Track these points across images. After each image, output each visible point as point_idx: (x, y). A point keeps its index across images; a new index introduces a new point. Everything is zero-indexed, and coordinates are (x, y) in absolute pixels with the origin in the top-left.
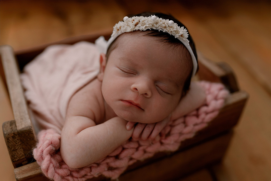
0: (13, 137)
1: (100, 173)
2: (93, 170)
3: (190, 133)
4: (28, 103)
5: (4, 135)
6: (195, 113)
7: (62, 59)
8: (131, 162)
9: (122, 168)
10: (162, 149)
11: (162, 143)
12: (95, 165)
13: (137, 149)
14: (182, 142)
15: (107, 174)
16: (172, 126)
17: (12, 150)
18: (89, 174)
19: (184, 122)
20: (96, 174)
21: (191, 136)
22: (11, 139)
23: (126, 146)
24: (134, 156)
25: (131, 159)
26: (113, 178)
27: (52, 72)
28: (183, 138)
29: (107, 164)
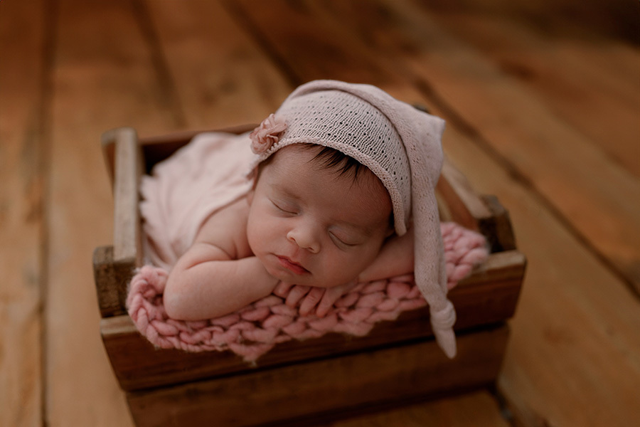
0: (107, 271)
1: (226, 345)
2: (216, 336)
3: (391, 310)
4: (142, 221)
5: (95, 266)
6: (405, 279)
7: (217, 157)
8: (281, 339)
9: (263, 343)
10: (339, 328)
11: (339, 319)
12: (219, 329)
13: (295, 319)
14: (376, 324)
15: (237, 349)
16: (361, 294)
17: (102, 290)
18: (207, 342)
19: (385, 292)
20: (220, 344)
21: (393, 316)
22: (102, 273)
23: (275, 310)
24: (286, 330)
25: (281, 333)
26: (247, 359)
27: (196, 177)
28: (377, 317)
29: (241, 332)
